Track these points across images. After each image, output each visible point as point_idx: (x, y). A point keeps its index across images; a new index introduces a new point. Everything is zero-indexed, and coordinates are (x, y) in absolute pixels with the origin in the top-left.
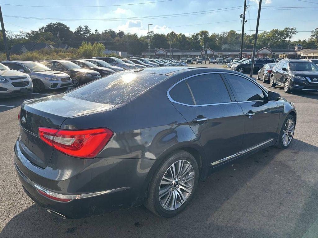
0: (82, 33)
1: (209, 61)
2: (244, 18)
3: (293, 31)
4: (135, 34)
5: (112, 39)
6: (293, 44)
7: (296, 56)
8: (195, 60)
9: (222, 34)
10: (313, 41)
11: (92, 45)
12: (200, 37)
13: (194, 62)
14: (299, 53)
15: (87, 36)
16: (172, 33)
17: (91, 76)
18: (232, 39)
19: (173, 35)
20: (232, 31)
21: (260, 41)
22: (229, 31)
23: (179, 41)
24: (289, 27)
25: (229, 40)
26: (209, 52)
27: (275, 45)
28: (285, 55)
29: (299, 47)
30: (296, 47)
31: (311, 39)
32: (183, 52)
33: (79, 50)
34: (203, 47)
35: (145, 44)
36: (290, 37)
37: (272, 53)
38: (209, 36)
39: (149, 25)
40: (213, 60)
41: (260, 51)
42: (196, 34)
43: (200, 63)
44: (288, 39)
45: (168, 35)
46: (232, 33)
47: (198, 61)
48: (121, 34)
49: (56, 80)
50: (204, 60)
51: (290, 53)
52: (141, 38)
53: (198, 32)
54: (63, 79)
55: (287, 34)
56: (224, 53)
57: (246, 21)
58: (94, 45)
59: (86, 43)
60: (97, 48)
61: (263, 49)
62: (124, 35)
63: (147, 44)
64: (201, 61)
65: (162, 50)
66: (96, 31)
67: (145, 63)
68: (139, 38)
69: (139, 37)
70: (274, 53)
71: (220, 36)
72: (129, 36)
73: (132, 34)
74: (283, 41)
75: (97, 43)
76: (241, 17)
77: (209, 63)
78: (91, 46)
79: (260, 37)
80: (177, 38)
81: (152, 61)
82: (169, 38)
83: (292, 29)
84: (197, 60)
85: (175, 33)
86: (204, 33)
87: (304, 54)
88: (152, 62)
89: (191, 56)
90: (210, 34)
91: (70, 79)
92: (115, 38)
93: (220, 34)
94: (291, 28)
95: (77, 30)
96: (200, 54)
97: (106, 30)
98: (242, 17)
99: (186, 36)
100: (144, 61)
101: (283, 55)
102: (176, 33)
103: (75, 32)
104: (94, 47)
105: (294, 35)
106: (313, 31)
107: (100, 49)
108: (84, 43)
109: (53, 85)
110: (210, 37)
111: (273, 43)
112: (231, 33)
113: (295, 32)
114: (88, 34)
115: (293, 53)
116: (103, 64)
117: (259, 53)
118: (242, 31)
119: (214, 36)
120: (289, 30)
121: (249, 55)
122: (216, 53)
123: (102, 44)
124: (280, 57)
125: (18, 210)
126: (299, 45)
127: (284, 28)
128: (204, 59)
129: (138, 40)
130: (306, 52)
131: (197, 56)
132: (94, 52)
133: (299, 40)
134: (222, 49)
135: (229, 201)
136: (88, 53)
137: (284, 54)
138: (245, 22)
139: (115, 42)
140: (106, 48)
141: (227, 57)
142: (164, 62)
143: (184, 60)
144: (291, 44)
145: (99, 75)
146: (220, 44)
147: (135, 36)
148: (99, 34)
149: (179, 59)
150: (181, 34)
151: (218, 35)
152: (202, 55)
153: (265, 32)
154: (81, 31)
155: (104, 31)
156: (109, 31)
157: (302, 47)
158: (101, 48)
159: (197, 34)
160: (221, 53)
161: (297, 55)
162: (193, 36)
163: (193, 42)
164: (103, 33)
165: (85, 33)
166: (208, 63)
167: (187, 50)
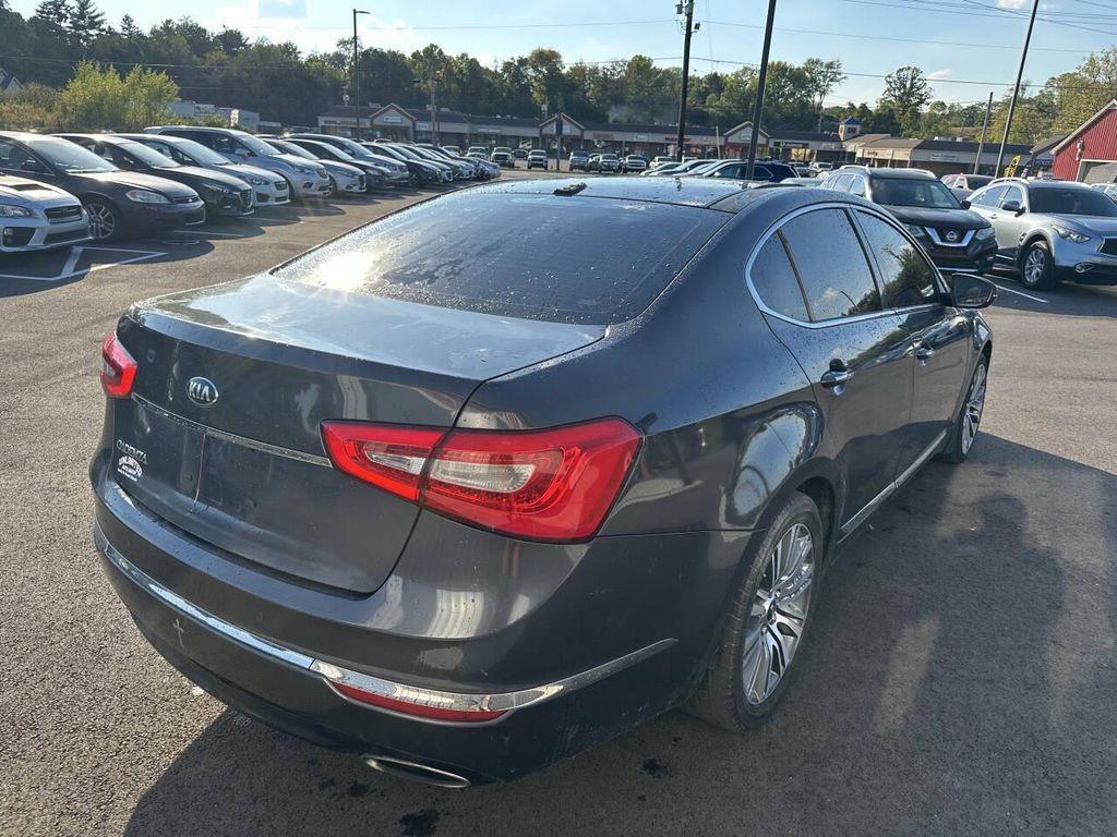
0: (63, 24)
1: (569, 162)
2: (690, 15)
3: (832, 71)
4: (286, 45)
5: (195, 57)
6: (832, 118)
7: (841, 156)
8: (522, 156)
9: (609, 66)
10: (891, 110)
11: (122, 78)
12: (531, 72)
13: (518, 163)
14: (850, 147)
15: (86, 39)
16: (430, 51)
17: (164, 201)
18: (641, 88)
19: (431, 56)
20: (640, 57)
21: (733, 101)
22: (629, 58)
23: (458, 81)
24: (820, 58)
25: (632, 89)
26: (567, 129)
27: (778, 116)
28: (808, 151)
29: (851, 126)
30: (842, 126)
31: (884, 104)
32: (473, 121)
33: (66, 96)
34: (545, 107)
35: (328, 84)
36: (823, 93)
37: (771, 145)
38: (564, 72)
39: (355, 12)
40: (585, 159)
41: (733, 133)
42: (517, 58)
43: (541, 166)
44: (817, 99)
45: (416, 55)
46: (640, 66)
47: (533, 160)
48: (231, 39)
49: (25, 216)
50: (553, 158)
51: (824, 146)
52: (310, 60)
53: (526, 54)
54: (54, 212)
55: (813, 80)
56: (618, 136)
57: (697, 26)
58: (132, 77)
59: (94, 68)
60: (145, 91)
61: (743, 128)
62: (243, 45)
63: (337, 85)
64: (541, 160)
65: (395, 109)
66: (127, 19)
67: (352, 155)
68: (304, 61)
69: (303, 57)
70: (777, 144)
71: (601, 74)
72: (265, 52)
73: (276, 44)
74: (804, 105)
75: (144, 71)
76: (680, 12)
77: (571, 169)
78: (117, 81)
79: (731, 87)
80: (449, 71)
81: (376, 150)
82: (419, 69)
83: (830, 66)
84: (530, 157)
85: (441, 52)
86: (546, 58)
87: (866, 151)
88: (375, 152)
89: (502, 140)
90: (568, 63)
91: (79, 213)
92: (207, 56)
93: (600, 66)
94: (826, 60)
95: (43, 12)
96: (535, 133)
97: (168, 22)
98: (684, 10)
99: (483, 64)
100: (349, 149)
101: (802, 151)
102: (447, 53)
103: (33, 20)
104: (133, 85)
105: (834, 86)
106: (889, 76)
107: (158, 96)
108: (85, 66)
109: (12, 237)
110: (568, 74)
111: (770, 110)
112: (638, 65)
113: (839, 77)
114: (91, 32)
115: (833, 146)
116: (198, 157)
117: (729, 141)
118: (682, 60)
119: (579, 71)
120: (819, 68)
121: (697, 146)
122: (588, 135)
123: (163, 76)
124: (793, 158)
125: (140, 768)
126: (851, 122)
127: (806, 61)
128: (551, 154)
129: (300, 65)
130: (872, 144)
131: (525, 139)
132: (132, 104)
133: (849, 104)
134: (611, 121)
135: (900, 649)
136: (106, 107)
137: (805, 146)
138: (693, 30)
139: (209, 71)
140: (180, 94)
141: (627, 149)
142: (422, 156)
143: (482, 151)
144: (826, 117)
145: (195, 200)
146: (600, 100)
147: (288, 50)
148: (141, 36)
149: (463, 148)
150: (464, 55)
151: (595, 71)
152: (544, 137)
153: (746, 69)
154: (62, 17)
155: (159, 25)
156: (180, 23)
157: (858, 128)
158: (161, 90)
159: (522, 62)
160: (608, 136)
161: (845, 152)
162: (508, 66)
163: (509, 90)
164: (154, 32)
165: (76, 26)
166: (568, 170)
167: (486, 116)
